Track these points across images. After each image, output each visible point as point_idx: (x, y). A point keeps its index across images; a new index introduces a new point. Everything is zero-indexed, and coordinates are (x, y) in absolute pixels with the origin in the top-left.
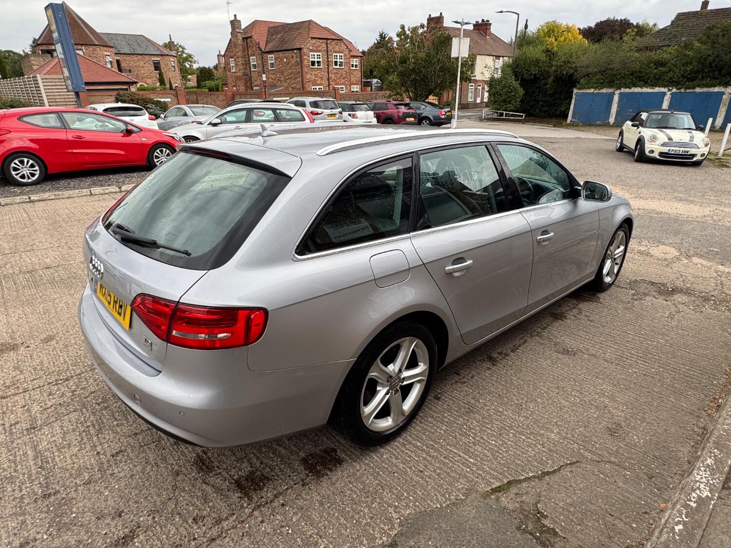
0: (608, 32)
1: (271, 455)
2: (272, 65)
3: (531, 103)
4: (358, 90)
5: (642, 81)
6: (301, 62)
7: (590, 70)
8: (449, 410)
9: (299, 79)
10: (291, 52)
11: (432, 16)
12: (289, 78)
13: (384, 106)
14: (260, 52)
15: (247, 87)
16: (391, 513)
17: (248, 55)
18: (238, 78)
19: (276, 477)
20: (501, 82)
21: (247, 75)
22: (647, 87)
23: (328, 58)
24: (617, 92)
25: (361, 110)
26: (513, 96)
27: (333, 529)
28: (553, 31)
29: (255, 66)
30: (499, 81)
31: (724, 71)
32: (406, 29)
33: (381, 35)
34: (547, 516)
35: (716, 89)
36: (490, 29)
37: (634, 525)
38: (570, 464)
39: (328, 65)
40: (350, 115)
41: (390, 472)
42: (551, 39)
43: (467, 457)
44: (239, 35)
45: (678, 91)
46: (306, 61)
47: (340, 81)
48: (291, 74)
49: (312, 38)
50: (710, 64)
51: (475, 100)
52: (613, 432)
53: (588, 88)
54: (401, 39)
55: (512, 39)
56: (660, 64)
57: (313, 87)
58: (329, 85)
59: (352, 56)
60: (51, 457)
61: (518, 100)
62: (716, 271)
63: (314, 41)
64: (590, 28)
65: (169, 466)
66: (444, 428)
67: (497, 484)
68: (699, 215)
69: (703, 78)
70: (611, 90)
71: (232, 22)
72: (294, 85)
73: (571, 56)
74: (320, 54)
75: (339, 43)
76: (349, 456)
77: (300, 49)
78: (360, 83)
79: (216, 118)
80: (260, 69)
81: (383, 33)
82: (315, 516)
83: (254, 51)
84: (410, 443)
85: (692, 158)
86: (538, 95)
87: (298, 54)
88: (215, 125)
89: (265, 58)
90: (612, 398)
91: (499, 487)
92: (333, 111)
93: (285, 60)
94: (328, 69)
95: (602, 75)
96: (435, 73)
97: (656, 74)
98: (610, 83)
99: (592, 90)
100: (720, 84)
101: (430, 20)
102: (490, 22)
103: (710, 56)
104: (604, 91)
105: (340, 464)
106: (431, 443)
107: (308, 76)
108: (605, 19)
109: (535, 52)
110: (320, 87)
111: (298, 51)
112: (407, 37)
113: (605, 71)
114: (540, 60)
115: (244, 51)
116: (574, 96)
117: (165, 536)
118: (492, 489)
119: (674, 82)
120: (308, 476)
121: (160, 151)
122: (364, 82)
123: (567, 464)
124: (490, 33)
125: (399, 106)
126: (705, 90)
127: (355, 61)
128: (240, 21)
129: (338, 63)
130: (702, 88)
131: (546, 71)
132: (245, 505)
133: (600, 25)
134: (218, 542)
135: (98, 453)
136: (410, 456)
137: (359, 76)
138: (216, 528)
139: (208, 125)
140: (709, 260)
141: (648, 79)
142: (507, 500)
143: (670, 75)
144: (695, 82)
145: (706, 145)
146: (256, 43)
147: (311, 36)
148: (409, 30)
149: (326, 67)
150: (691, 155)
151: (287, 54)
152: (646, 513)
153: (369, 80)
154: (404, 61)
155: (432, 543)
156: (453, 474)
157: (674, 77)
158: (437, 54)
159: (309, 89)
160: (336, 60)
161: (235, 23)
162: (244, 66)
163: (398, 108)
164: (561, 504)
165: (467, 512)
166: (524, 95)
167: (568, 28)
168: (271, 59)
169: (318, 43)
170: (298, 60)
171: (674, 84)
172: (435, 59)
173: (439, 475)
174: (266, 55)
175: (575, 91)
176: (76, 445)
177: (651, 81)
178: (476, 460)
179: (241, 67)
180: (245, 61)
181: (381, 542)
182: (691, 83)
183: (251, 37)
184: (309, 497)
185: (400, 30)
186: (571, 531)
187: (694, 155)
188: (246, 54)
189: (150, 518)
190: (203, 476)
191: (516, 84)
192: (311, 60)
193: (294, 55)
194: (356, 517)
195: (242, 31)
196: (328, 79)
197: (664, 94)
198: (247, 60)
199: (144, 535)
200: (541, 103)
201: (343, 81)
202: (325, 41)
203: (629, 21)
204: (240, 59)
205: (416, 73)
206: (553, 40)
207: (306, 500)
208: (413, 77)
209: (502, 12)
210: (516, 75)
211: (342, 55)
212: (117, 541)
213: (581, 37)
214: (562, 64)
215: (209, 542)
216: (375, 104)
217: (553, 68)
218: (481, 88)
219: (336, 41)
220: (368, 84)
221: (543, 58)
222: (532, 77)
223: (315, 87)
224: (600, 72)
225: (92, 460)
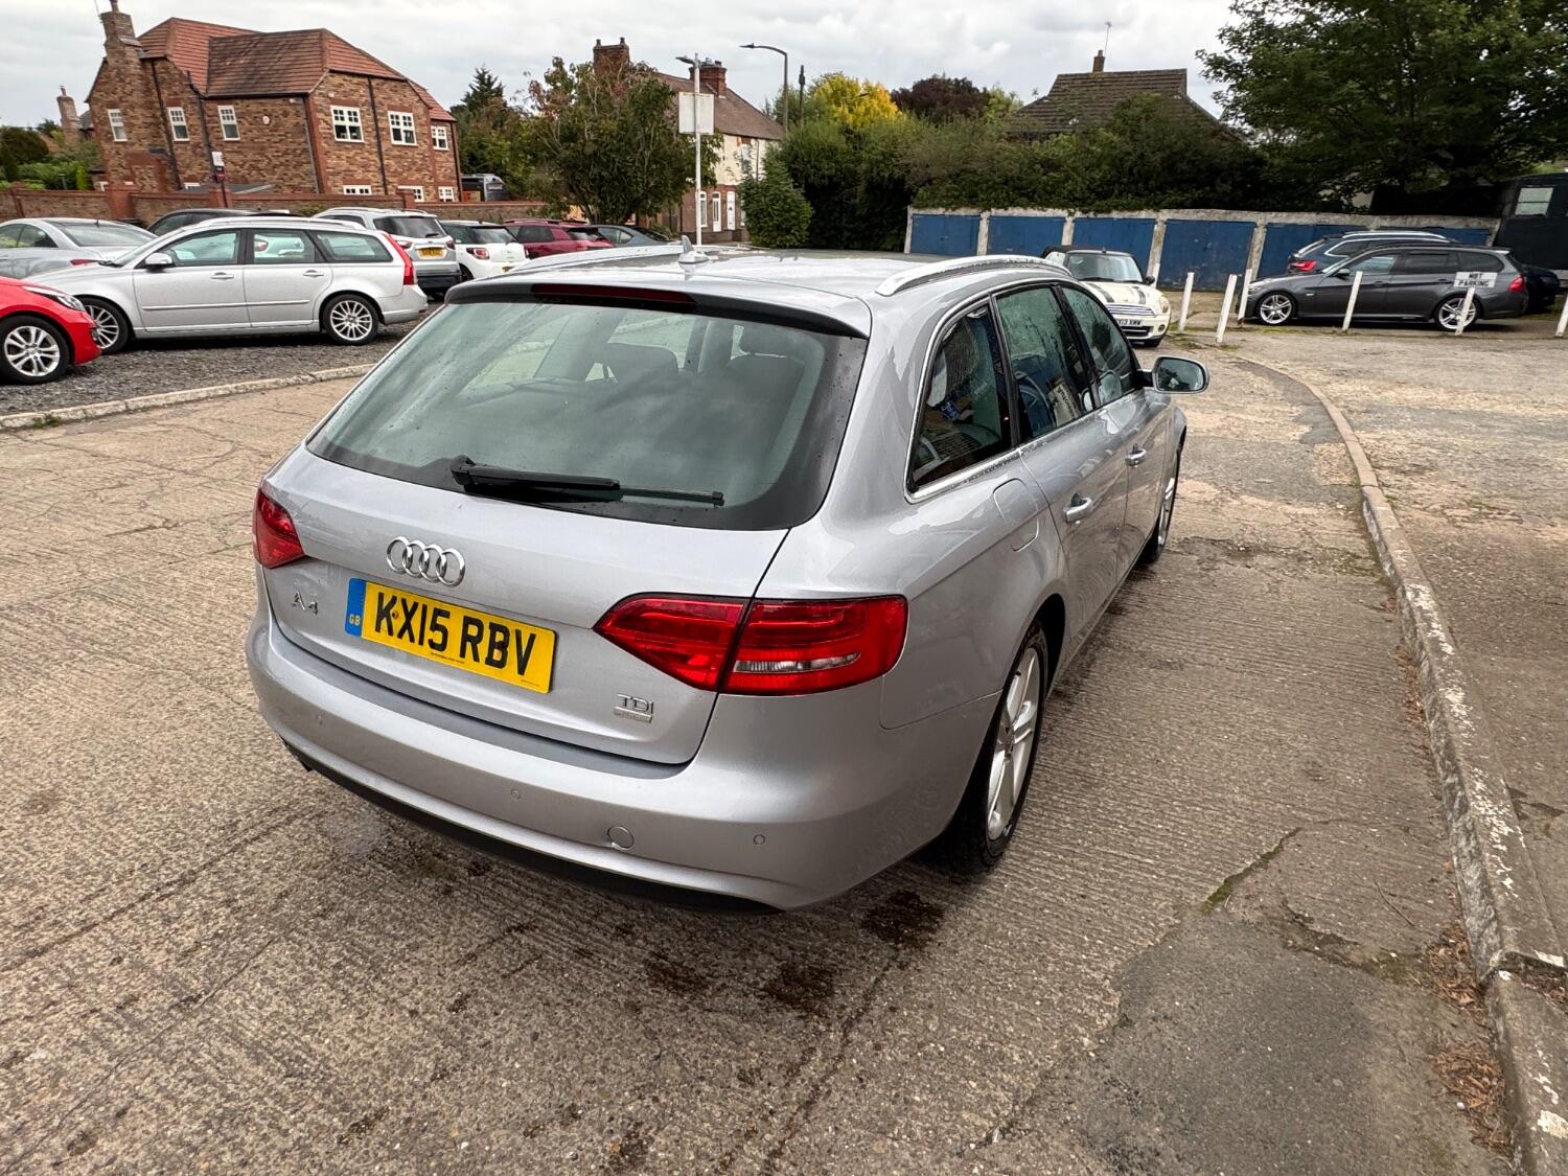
0: (938, 103)
1: (799, 930)
2: (231, 130)
3: (827, 235)
4: (452, 197)
5: (1023, 195)
6: (311, 127)
7: (933, 171)
8: (1055, 788)
9: (311, 167)
10: (280, 101)
11: (603, 44)
12: (282, 164)
13: (543, 234)
14: (193, 96)
15: (163, 181)
16: (1086, 973)
17: (161, 102)
18: (136, 159)
19: (841, 966)
20: (767, 189)
21: (162, 151)
22: (1033, 207)
23: (376, 120)
24: (985, 215)
25: (494, 241)
26: (794, 218)
27: (1011, 1024)
28: (844, 93)
29: (181, 131)
30: (764, 188)
31: (1152, 183)
32: (566, 67)
33: (481, 78)
34: (1312, 919)
35: (1143, 214)
36: (724, 80)
37: (1431, 902)
38: (1291, 835)
39: (378, 137)
40: (470, 251)
41: (1035, 909)
42: (840, 109)
43: (1138, 857)
44: (130, 52)
45: (1084, 216)
46: (323, 125)
47: (412, 175)
48: (285, 153)
49: (331, 71)
50: (1131, 170)
51: (711, 226)
52: (1313, 773)
53: (934, 206)
54: (556, 88)
55: (767, 105)
56: (1050, 165)
57: (345, 187)
58: (385, 184)
59: (433, 120)
60: (296, 1048)
61: (805, 226)
62: (1287, 515)
63: (338, 79)
64: (905, 92)
65: (605, 1000)
66: (1068, 819)
67: (1213, 889)
68: (1211, 427)
69: (1121, 194)
70: (973, 212)
71: (105, 17)
72: (296, 181)
73: (895, 143)
74: (357, 110)
75: (399, 88)
76: (946, 900)
77: (305, 96)
78: (454, 181)
79: (158, 251)
80: (199, 138)
81: (484, 73)
82: (963, 1010)
83: (176, 94)
84: (1032, 855)
85: (1146, 334)
86: (840, 218)
87: (299, 108)
88: (157, 268)
89: (210, 113)
90: (1280, 726)
91: (1219, 891)
92: (434, 240)
93: (266, 120)
94: (379, 145)
95: (954, 182)
96: (643, 164)
97: (1046, 184)
98: (971, 197)
99: (941, 211)
100: (1148, 206)
101: (599, 51)
102: (723, 66)
103: (1129, 154)
104: (962, 212)
105: (941, 917)
106: (1065, 847)
107: (332, 162)
108: (930, 77)
109: (824, 132)
110: (364, 187)
111: (301, 101)
112: (569, 85)
113: (958, 175)
114: (836, 149)
115: (148, 91)
116: (910, 221)
117: (706, 1125)
118: (1210, 898)
119: (1075, 198)
120: (897, 950)
121: (21, 333)
122: (463, 180)
123: (1287, 837)
124: (725, 89)
125: (578, 234)
126: (1127, 215)
127: (440, 133)
128: (128, 17)
129: (403, 135)
130: (1121, 210)
131: (848, 169)
132: (822, 1028)
133: (921, 86)
134: (821, 1103)
135: (413, 1013)
136: (1047, 877)
137: (452, 165)
138: (799, 1082)
139: (136, 267)
140: (1268, 498)
141: (1034, 192)
142: (1238, 909)
143: (1069, 185)
144: (1109, 201)
145: (1165, 310)
146: (181, 74)
147: (330, 66)
148: (573, 70)
149: (374, 141)
150: (1144, 328)
151: (269, 105)
152: (1433, 880)
153: (474, 176)
154: (570, 136)
155: (1180, 1002)
156: (1139, 889)
157: (1075, 190)
158: (644, 124)
159: (335, 191)
160: (396, 127)
161: (114, 22)
162: (149, 131)
163: (575, 238)
164: (1318, 896)
165: (1198, 942)
166: (814, 216)
167: (869, 88)
168: (227, 115)
169: (350, 84)
170: (302, 120)
171: (1076, 203)
172: (640, 135)
173: (1115, 894)
174: (210, 105)
175: (911, 211)
176: (340, 1009)
177: (1040, 197)
178: (1155, 858)
179: (143, 131)
180: (154, 116)
181: (1105, 1022)
182: (1104, 202)
183: (164, 58)
184: (928, 985)
185: (554, 69)
186: (1357, 932)
187: (1148, 329)
188: (154, 98)
189: (648, 1101)
190: (693, 998)
191: (797, 194)
192: (335, 123)
193: (289, 108)
194: (1035, 993)
195: (137, 43)
196: (382, 170)
197: (1063, 221)
198: (158, 114)
199: (660, 1133)
200: (846, 234)
201: (417, 175)
202: (366, 80)
203: (970, 83)
204: (139, 111)
205: (599, 162)
206: (846, 111)
207: (927, 991)
208: (596, 171)
209: (752, 46)
210: (794, 174)
211: (411, 115)
212: (614, 1161)
213: (894, 107)
214: (881, 158)
215: (804, 1111)
216: (522, 227)
217: (864, 166)
218: (719, 200)
219: (393, 84)
220: (475, 185)
221: (841, 143)
222: (826, 181)
223: (350, 187)
224: (950, 176)
225: (412, 1029)
